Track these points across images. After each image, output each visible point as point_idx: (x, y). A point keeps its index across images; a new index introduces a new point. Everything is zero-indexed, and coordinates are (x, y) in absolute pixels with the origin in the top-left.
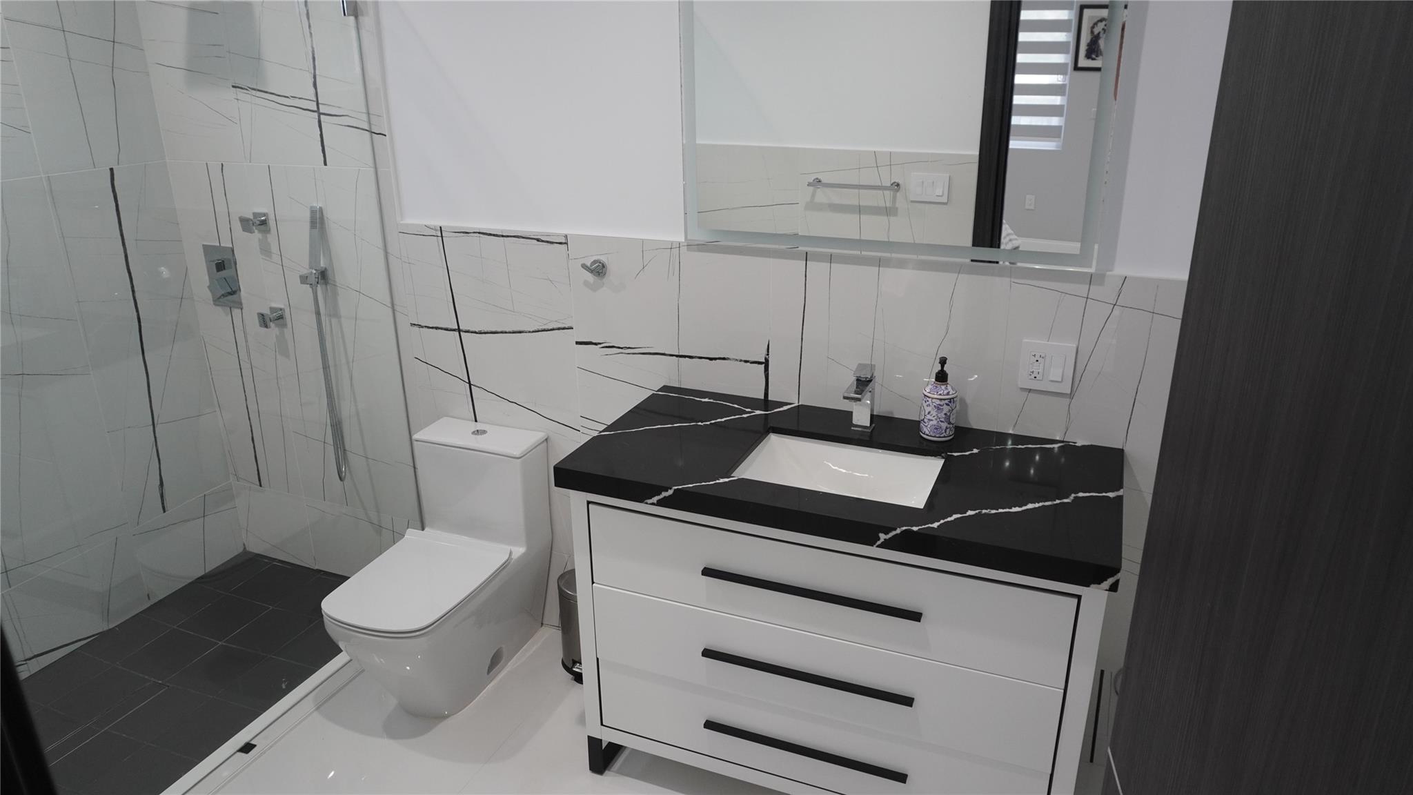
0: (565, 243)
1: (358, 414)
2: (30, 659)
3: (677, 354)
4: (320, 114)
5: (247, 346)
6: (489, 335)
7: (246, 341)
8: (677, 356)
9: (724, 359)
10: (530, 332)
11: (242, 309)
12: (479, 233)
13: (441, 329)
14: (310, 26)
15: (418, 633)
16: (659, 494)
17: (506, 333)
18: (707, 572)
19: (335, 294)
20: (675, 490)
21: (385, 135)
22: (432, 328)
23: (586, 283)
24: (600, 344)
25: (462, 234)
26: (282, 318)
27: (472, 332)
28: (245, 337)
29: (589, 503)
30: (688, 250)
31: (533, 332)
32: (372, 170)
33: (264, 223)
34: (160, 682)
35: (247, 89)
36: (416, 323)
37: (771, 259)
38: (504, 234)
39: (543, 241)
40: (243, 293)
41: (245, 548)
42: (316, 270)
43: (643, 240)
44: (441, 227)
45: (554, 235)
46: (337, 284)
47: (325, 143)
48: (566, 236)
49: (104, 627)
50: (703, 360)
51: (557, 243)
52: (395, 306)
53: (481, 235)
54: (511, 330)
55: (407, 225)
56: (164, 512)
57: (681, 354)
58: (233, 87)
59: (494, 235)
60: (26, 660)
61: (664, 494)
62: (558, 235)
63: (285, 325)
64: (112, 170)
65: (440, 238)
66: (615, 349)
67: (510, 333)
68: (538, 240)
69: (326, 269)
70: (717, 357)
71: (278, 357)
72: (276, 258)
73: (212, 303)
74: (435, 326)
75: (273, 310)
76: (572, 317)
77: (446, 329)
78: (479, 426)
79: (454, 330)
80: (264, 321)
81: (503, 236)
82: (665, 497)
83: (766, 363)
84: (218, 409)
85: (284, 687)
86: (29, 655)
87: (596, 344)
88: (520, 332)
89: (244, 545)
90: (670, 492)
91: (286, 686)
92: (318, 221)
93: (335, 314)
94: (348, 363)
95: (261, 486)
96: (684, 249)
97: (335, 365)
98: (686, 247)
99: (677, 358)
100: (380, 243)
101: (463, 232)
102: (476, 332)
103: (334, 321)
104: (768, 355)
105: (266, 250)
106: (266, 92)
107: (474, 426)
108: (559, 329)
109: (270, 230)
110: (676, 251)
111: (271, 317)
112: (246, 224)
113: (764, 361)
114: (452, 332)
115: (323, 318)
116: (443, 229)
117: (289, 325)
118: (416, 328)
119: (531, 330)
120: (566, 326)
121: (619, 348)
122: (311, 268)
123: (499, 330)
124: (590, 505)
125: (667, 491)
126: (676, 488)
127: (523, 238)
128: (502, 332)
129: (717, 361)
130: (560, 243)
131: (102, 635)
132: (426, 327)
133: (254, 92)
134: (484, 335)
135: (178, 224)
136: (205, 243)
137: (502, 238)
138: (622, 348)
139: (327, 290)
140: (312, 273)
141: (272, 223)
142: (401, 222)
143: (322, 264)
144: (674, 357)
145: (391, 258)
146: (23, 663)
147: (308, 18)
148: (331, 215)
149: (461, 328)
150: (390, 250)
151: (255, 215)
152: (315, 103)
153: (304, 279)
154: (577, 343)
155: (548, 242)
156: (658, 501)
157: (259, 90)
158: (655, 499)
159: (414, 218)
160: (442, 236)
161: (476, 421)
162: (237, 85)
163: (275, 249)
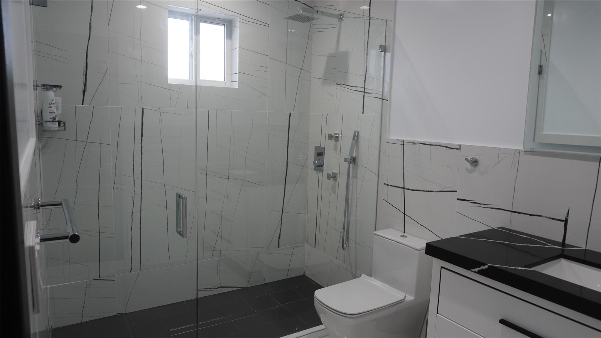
0: (459, 149)
1: (356, 221)
2: (219, 287)
3: (511, 210)
4: (365, 93)
5: (322, 188)
6: (417, 191)
7: (322, 186)
8: (511, 211)
9: (539, 216)
10: (436, 192)
11: (323, 172)
12: (420, 143)
13: (396, 187)
14: (367, 58)
15: (350, 316)
16: (479, 267)
17: (425, 191)
18: (503, 322)
19: (357, 168)
20: (489, 266)
21: (388, 100)
22: (393, 186)
23: (467, 169)
24: (470, 201)
25: (412, 144)
26: (336, 177)
27: (409, 190)
28: (322, 184)
29: (442, 267)
30: (525, 154)
31: (437, 192)
32: (380, 115)
33: (337, 137)
34: (255, 311)
35: (341, 85)
36: (387, 183)
37: (576, 161)
38: (431, 144)
39: (449, 148)
40: (325, 166)
41: (304, 274)
42: (351, 156)
43: (499, 148)
44: (404, 140)
45: (454, 145)
46: (359, 164)
47: (364, 105)
48: (460, 146)
49: (245, 285)
50: (526, 215)
51: (455, 149)
52: (379, 175)
53: (421, 144)
54: (427, 190)
55: (390, 139)
56: (278, 248)
57: (513, 210)
58: (337, 84)
59: (426, 144)
60: (218, 287)
61: (482, 267)
62: (456, 145)
63: (336, 180)
64: (290, 113)
65: (403, 145)
66: (477, 204)
67: (427, 191)
68: (446, 147)
69: (355, 157)
70: (535, 214)
71: (331, 193)
72: (338, 152)
73: (313, 169)
74: (394, 185)
75: (333, 173)
76: (457, 186)
77: (399, 187)
78: (405, 234)
79: (402, 188)
80: (329, 177)
81: (430, 145)
82: (483, 269)
83: (566, 221)
84: (307, 213)
85: (297, 329)
86: (219, 286)
87: (467, 201)
88: (431, 191)
89: (304, 272)
90: (486, 267)
91: (298, 329)
92: (356, 137)
93: (355, 177)
94: (356, 199)
95: (315, 248)
96: (522, 154)
97: (352, 200)
98: (523, 153)
99: (511, 213)
100: (378, 147)
101: (413, 143)
102: (411, 190)
103: (355, 180)
104: (568, 216)
105: (335, 149)
106: (347, 85)
107: (402, 234)
108: (450, 191)
109: (338, 141)
110: (517, 155)
111: (332, 175)
112: (330, 137)
113: (564, 219)
114: (401, 189)
115: (350, 178)
116: (405, 141)
117: (338, 180)
118: (386, 186)
119: (437, 191)
120: (454, 190)
121: (479, 204)
122: (349, 155)
123: (422, 190)
124: (442, 269)
125: (484, 266)
126: (490, 265)
127: (440, 146)
128: (423, 191)
129: (535, 216)
130: (457, 149)
131: (245, 288)
132: (390, 185)
133: (343, 86)
134: (414, 191)
135: (309, 137)
136: (316, 145)
137: (430, 146)
138: (481, 204)
139: (354, 166)
140: (349, 157)
141: (340, 138)
142: (388, 138)
143: (354, 155)
144: (509, 212)
145: (381, 154)
146: (216, 288)
147: (367, 55)
148: (361, 135)
149: (405, 187)
150: (381, 150)
151: (335, 134)
152: (364, 89)
153: (346, 160)
154: (458, 199)
155: (451, 148)
156: (479, 271)
157: (345, 85)
158: (477, 270)
159: (394, 136)
160: (404, 145)
161: (404, 232)
162: (338, 83)
163: (339, 149)
